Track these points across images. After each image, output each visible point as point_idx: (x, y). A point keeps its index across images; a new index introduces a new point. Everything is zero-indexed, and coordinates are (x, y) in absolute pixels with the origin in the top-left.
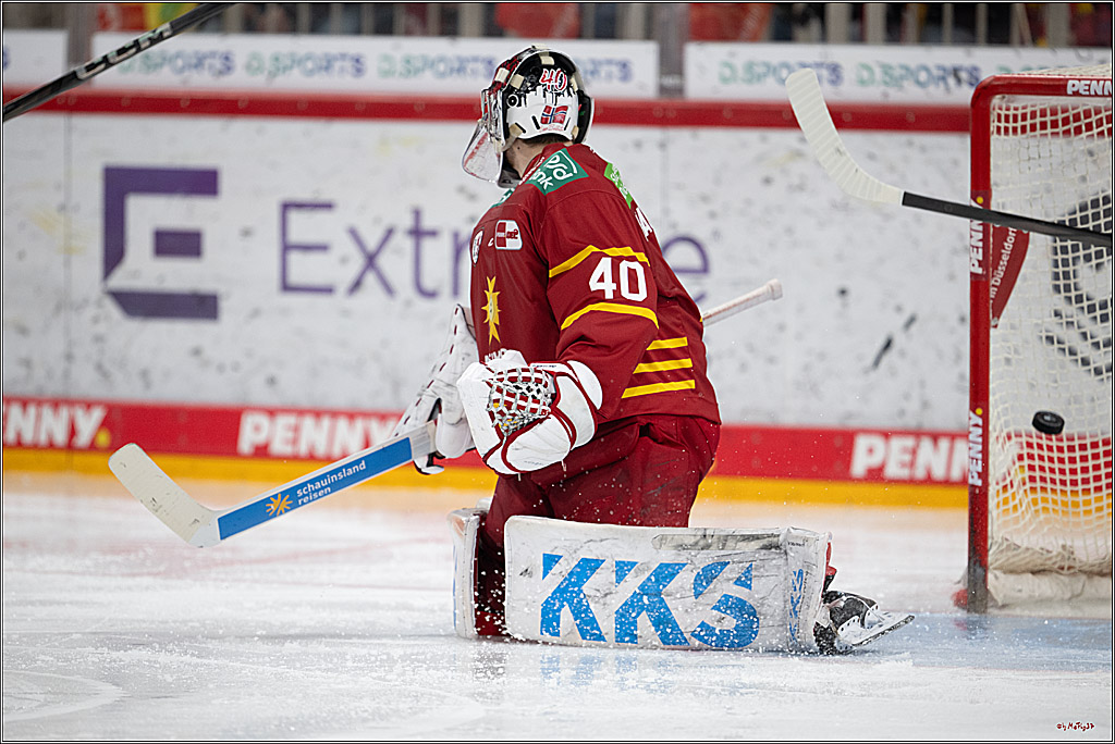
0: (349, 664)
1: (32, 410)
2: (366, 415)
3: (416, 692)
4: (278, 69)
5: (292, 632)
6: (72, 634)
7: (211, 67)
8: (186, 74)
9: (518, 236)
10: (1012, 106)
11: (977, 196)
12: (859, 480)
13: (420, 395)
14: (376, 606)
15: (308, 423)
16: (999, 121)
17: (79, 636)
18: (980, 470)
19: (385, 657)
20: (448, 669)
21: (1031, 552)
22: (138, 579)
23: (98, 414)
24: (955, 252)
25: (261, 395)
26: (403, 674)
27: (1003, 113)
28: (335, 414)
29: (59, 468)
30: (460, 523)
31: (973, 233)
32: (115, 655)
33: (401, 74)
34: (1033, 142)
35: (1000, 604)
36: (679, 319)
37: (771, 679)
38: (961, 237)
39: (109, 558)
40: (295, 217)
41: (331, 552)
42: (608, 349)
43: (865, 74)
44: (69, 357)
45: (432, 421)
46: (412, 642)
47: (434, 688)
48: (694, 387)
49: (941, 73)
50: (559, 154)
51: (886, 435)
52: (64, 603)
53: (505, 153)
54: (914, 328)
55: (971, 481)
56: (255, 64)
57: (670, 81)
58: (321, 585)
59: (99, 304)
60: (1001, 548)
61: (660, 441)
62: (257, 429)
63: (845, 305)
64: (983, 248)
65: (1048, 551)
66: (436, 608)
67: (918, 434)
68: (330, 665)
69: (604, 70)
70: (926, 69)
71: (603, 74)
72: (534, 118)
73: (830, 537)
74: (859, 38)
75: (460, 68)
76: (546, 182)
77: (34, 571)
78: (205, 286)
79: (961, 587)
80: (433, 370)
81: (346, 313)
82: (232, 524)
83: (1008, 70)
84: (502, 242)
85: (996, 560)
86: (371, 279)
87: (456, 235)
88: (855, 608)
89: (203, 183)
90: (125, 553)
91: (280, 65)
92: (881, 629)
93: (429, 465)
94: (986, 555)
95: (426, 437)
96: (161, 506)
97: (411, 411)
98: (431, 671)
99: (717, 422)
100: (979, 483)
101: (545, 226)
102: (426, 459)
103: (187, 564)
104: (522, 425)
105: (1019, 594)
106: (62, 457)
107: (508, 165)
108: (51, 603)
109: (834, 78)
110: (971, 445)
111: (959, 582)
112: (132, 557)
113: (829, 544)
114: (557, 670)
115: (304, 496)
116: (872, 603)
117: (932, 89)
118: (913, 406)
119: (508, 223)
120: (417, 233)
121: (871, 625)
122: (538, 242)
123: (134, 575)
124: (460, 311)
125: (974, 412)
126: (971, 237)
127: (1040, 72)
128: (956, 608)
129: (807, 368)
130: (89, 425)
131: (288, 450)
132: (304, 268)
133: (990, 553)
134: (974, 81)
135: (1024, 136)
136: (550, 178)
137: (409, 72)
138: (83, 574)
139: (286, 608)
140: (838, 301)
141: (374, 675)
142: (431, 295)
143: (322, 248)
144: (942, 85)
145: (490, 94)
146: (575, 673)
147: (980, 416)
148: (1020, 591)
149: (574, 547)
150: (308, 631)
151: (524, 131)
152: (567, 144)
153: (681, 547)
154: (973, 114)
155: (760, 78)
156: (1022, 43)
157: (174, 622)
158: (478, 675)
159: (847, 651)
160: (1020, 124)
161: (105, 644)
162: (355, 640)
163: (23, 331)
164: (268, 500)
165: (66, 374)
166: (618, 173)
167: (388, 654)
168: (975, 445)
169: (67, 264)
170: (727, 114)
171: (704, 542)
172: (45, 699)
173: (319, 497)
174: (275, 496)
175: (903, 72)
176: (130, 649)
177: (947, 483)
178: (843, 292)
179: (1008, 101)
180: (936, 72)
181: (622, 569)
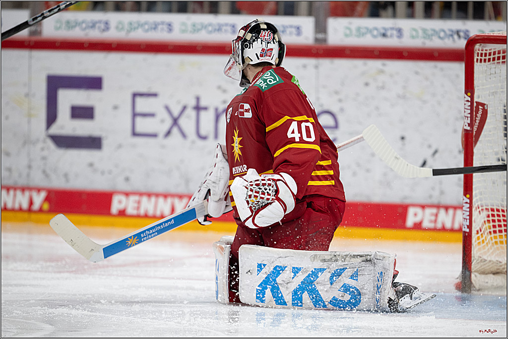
0: (164, 315)
1: (12, 192)
2: (173, 196)
3: (196, 329)
4: (131, 29)
5: (136, 300)
6: (30, 300)
7: (99, 28)
8: (87, 31)
9: (250, 111)
10: (484, 49)
11: (468, 92)
12: (409, 229)
13: (200, 187)
14: (177, 288)
15: (145, 199)
16: (478, 56)
17: (34, 301)
18: (468, 224)
19: (180, 313)
20: (211, 318)
21: (492, 262)
22: (62, 274)
23: (43, 195)
24: (457, 119)
25: (122, 186)
26: (190, 321)
27: (480, 52)
28: (157, 195)
29: (24, 220)
30: (222, 248)
31: (466, 110)
32: (51, 310)
33: (191, 32)
34: (493, 66)
35: (477, 288)
36: (327, 151)
37: (366, 324)
38: (460, 112)
39: (48, 264)
40: (139, 100)
41: (155, 262)
42: (298, 166)
43: (414, 33)
44: (30, 167)
45: (206, 200)
46: (194, 305)
47: (204, 328)
48: (334, 184)
49: (451, 33)
50: (270, 72)
51: (423, 207)
52: (26, 286)
53: (243, 71)
54: (437, 155)
55: (464, 230)
56: (120, 26)
57: (320, 36)
58: (150, 277)
59: (44, 142)
60: (478, 262)
61: (316, 210)
62: (120, 202)
63: (404, 145)
64: (470, 117)
65: (500, 262)
66: (205, 289)
67: (438, 207)
68: (155, 316)
69: (288, 30)
70: (444, 31)
71: (288, 32)
72: (256, 54)
73: (396, 256)
74: (411, 15)
75: (219, 29)
76: (264, 85)
77: (12, 270)
78: (96, 133)
79: (459, 281)
80: (206, 175)
81: (163, 147)
82: (110, 251)
83: (483, 32)
84: (242, 114)
85: (476, 267)
86: (175, 130)
87: (216, 109)
88: (407, 290)
89: (95, 83)
90: (55, 261)
91: (132, 27)
92: (420, 301)
93: (204, 221)
94: (471, 265)
95: (203, 207)
96: (75, 243)
97: (196, 195)
98: (204, 320)
99: (344, 201)
100: (468, 230)
101: (264, 107)
102: (203, 218)
103: (86, 267)
104: (262, 206)
105: (486, 284)
106: (26, 215)
107: (244, 76)
108: (21, 285)
109: (399, 35)
110: (464, 212)
111: (458, 278)
112: (59, 263)
113: (395, 259)
114: (264, 319)
115: (144, 237)
116: (416, 288)
117: (446, 40)
118: (436, 193)
119: (245, 105)
120: (198, 108)
121: (416, 298)
122: (260, 114)
123: (60, 272)
124: (219, 146)
125: (465, 196)
126: (465, 112)
127: (498, 33)
128: (456, 291)
129: (385, 174)
130: (39, 199)
131: (135, 212)
132: (143, 125)
133: (473, 264)
134: (466, 37)
135: (489, 63)
136: (266, 83)
137: (195, 30)
138: (36, 271)
139: (134, 289)
140: (400, 142)
141: (176, 321)
142: (204, 138)
143: (152, 115)
144: (451, 39)
145: (236, 42)
146: (272, 320)
147: (468, 198)
148: (487, 283)
149: (272, 260)
150: (144, 300)
151: (252, 61)
152: (273, 67)
153: (324, 261)
154: (466, 53)
155: (363, 34)
156: (490, 19)
157: (79, 295)
158: (226, 321)
159: (404, 311)
160: (487, 57)
161: (46, 305)
162: (166, 304)
163: (8, 154)
164: (127, 239)
165: (28, 175)
166: (298, 81)
167: (182, 311)
168: (466, 212)
169: (29, 122)
170: (348, 52)
171: (335, 258)
172: (17, 332)
173: (152, 237)
174: (130, 237)
175: (433, 32)
176: (58, 308)
177: (452, 230)
178: (403, 138)
179: (483, 47)
180: (448, 33)
181: (296, 271)
